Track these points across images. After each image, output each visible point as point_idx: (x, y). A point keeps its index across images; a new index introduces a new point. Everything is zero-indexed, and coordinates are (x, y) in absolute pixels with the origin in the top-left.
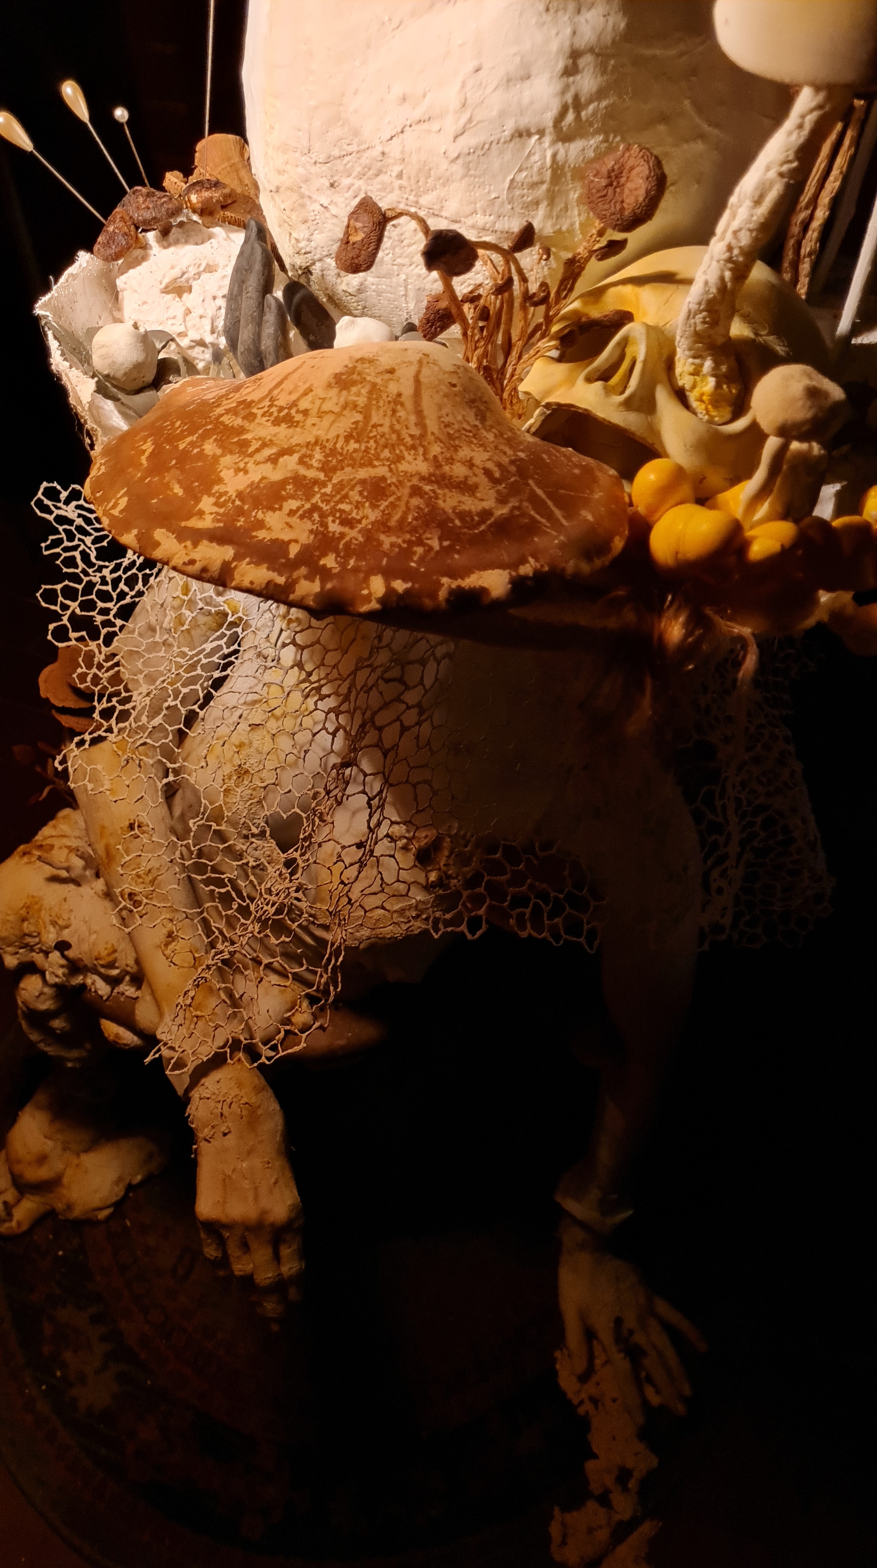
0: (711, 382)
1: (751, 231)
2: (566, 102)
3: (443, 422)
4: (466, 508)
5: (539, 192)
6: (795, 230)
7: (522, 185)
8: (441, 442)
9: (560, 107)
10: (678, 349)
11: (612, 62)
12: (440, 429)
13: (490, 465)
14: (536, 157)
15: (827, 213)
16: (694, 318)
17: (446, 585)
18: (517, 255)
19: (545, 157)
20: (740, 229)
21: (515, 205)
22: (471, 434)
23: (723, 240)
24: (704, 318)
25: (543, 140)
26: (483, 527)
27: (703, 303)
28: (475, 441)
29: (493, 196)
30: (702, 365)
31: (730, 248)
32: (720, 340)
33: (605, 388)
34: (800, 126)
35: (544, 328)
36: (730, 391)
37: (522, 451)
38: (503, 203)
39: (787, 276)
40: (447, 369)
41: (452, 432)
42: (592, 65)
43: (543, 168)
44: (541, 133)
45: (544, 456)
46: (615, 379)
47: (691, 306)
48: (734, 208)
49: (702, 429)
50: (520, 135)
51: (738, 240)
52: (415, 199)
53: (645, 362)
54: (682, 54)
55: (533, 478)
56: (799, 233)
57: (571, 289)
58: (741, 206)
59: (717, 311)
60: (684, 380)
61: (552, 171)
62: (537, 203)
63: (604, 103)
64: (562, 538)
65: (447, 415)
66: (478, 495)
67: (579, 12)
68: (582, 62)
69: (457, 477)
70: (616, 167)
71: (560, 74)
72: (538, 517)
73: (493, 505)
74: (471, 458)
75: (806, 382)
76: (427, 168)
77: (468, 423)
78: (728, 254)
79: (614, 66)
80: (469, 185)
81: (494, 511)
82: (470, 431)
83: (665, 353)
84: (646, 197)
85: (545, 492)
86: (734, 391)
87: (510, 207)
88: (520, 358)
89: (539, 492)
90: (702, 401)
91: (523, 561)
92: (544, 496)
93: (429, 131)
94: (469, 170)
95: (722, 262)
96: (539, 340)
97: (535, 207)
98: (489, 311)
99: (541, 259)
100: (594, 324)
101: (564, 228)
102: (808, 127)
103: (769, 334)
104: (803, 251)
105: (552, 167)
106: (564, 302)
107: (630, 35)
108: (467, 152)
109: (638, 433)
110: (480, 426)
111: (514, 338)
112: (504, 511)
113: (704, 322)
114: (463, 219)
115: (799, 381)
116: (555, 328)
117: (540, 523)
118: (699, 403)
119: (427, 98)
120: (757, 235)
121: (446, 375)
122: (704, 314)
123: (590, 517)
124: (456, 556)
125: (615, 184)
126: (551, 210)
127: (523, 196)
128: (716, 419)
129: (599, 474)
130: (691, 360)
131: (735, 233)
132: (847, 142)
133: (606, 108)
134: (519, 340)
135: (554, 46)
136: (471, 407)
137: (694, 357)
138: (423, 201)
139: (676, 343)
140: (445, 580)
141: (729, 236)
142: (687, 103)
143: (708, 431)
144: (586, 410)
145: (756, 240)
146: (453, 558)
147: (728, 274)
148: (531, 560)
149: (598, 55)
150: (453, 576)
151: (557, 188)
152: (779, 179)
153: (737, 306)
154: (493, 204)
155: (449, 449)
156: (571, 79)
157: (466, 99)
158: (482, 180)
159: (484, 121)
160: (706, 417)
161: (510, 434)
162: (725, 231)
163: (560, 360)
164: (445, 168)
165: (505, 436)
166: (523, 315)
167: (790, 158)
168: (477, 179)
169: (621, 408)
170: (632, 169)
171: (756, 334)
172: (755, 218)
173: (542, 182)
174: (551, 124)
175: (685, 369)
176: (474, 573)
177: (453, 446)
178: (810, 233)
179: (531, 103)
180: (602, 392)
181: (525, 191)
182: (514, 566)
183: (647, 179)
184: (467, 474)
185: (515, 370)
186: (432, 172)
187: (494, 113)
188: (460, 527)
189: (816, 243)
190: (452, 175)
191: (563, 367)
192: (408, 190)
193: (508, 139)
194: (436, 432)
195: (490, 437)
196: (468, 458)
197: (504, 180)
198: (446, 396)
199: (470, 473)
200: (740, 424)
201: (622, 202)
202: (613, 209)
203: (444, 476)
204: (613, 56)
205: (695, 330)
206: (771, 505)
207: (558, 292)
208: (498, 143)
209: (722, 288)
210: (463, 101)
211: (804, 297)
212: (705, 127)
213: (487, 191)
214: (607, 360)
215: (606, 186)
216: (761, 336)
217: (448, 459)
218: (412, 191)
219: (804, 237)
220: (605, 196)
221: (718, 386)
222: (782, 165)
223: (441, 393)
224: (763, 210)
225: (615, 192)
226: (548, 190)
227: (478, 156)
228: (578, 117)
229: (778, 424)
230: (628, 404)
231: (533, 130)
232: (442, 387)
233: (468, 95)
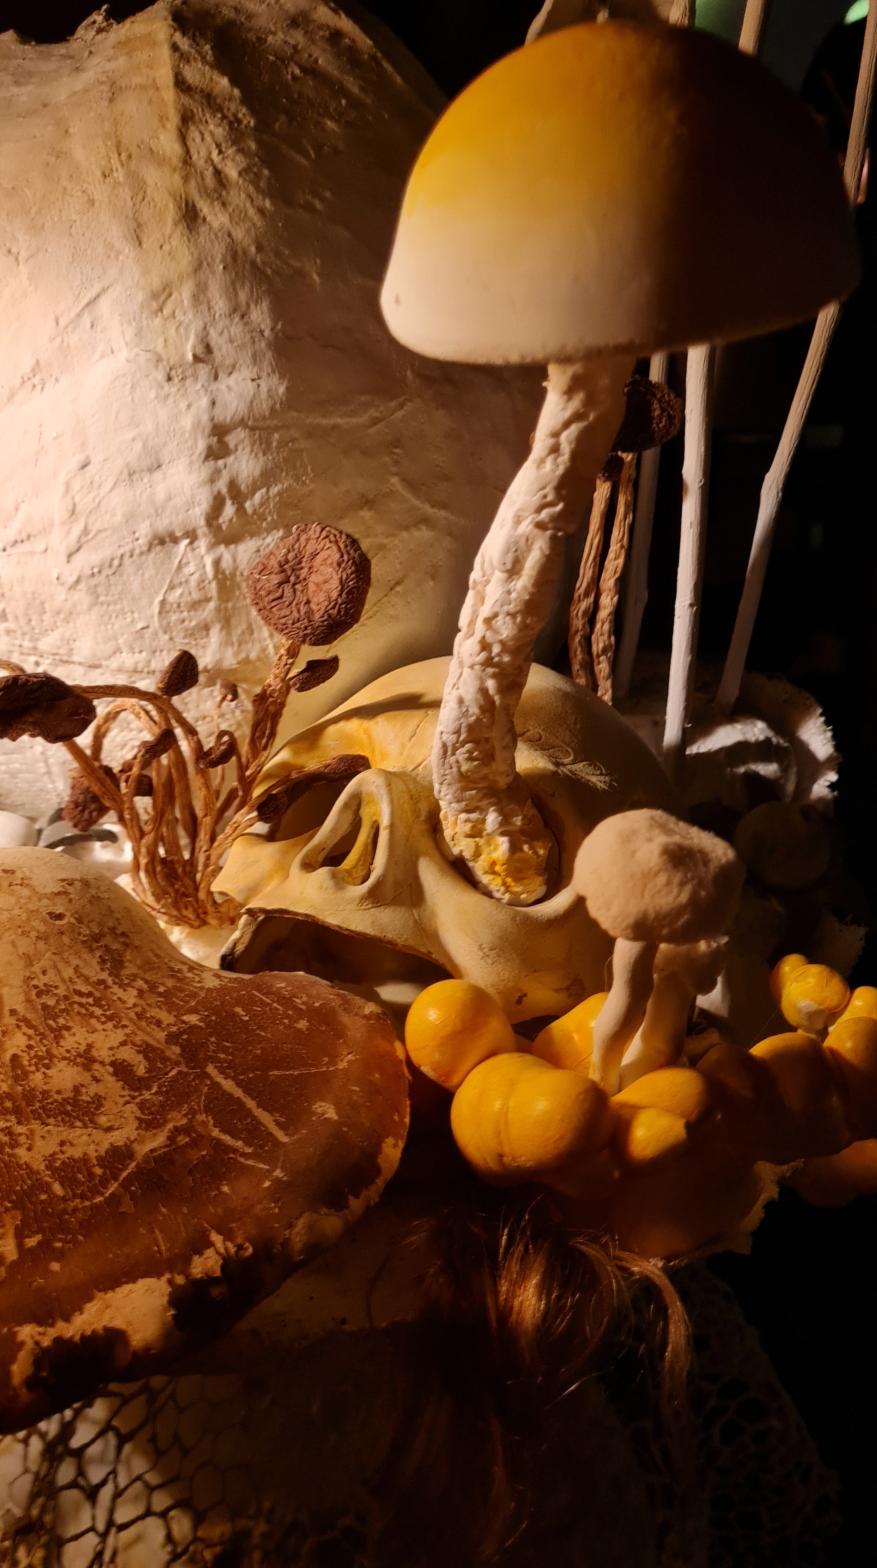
0: (503, 843)
1: (513, 615)
2: (219, 493)
3: (36, 987)
4: (76, 1153)
5: (206, 613)
6: (578, 623)
7: (179, 606)
8: (30, 1025)
9: (211, 498)
10: (441, 803)
11: (276, 436)
12: (29, 1001)
13: (127, 1054)
14: (191, 568)
15: (616, 598)
16: (453, 754)
17: (30, 1344)
18: (176, 700)
19: (204, 566)
20: (496, 615)
21: (174, 634)
22: (91, 1000)
23: (472, 635)
24: (470, 752)
25: (195, 545)
26: (113, 1187)
27: (463, 730)
28: (98, 1012)
29: (140, 626)
30: (483, 821)
31: (485, 646)
32: (503, 782)
33: (334, 876)
34: (555, 450)
35: (240, 793)
36: (536, 853)
37: (194, 1011)
38: (156, 634)
39: (582, 681)
40: (48, 890)
41: (51, 1002)
42: (247, 442)
43: (203, 581)
44: (192, 536)
45: (239, 1010)
46: (349, 862)
47: (445, 737)
48: (479, 587)
49: (502, 916)
50: (162, 542)
51: (496, 632)
52: (31, 645)
53: (392, 827)
54: (375, 422)
55: (214, 1060)
56: (584, 626)
57: (273, 735)
58: (488, 582)
59: (487, 740)
60: (462, 847)
61: (218, 583)
62: (206, 628)
63: (274, 490)
64: (278, 1173)
65: (44, 973)
66: (103, 1120)
67: (216, 377)
68: (232, 440)
69: (58, 1092)
70: (290, 556)
71: (203, 456)
72: (227, 1139)
73: (133, 1135)
74: (90, 1046)
75: (661, 840)
76: (38, 601)
77: (87, 979)
78: (484, 655)
79: (279, 442)
80: (102, 616)
81: (136, 1147)
82: (90, 995)
83: (424, 807)
84: (342, 591)
85: (239, 1084)
86: (541, 852)
87: (167, 637)
88: (213, 839)
89: (228, 1085)
90: (494, 873)
91: (201, 1244)
92: (238, 1093)
93: (32, 553)
94: (98, 596)
95: (477, 667)
96: (236, 812)
97: (204, 633)
98: (150, 780)
99: (224, 699)
100: (314, 779)
101: (253, 656)
102: (566, 449)
103: (573, 762)
104: (594, 649)
105: (215, 577)
106: (265, 754)
107: (292, 401)
108: (90, 572)
109: (400, 942)
110: (110, 981)
111: (199, 811)
112: (157, 1141)
113: (470, 759)
114: (104, 663)
115: (650, 840)
116: (257, 792)
117: (235, 1151)
118: (491, 877)
119: (20, 512)
120: (523, 621)
121: (45, 901)
122: (468, 746)
123: (331, 1113)
124: (55, 1266)
125: (292, 579)
126: (229, 634)
127: (183, 621)
128: (523, 896)
129: (345, 1019)
130: (463, 816)
131: (488, 621)
132: (621, 509)
133: (279, 494)
134: (205, 816)
135: (187, 422)
136: (91, 950)
137: (469, 811)
138: (44, 645)
139: (436, 792)
140: (26, 1332)
141: (480, 629)
142: (395, 480)
143: (513, 919)
144: (307, 915)
145: (523, 628)
146: (47, 1270)
147: (491, 684)
148: (215, 1238)
149: (253, 429)
150: (44, 1319)
151: (230, 605)
152: (537, 531)
153: (519, 729)
154: (142, 637)
155: (43, 1036)
156: (221, 462)
157: (75, 505)
158: (119, 607)
159: (105, 530)
160: (507, 896)
161: (170, 983)
162: (472, 623)
163: (270, 837)
164: (63, 597)
165: (162, 989)
166: (202, 781)
167: (550, 498)
168: (111, 608)
169: (367, 905)
170: (314, 555)
171: (557, 764)
172: (514, 595)
173: (208, 600)
174: (202, 522)
175: (458, 829)
176: (90, 1299)
177: (52, 1030)
178: (598, 626)
179: (170, 499)
180: (329, 883)
181: (185, 614)
182: (181, 1262)
183: (339, 565)
184: (79, 1080)
185: (208, 858)
186: (46, 606)
187: (119, 518)
188: (64, 1199)
189: (609, 637)
190: (75, 606)
191: (271, 849)
192: (18, 634)
193: (145, 548)
194: (20, 1008)
195: (130, 996)
196: (82, 1048)
197: (151, 603)
198: (42, 937)
199: (86, 1078)
200: (561, 902)
201: (308, 602)
202: (295, 615)
203: (29, 1096)
204: (276, 429)
205: (459, 771)
206: (645, 1038)
207: (253, 742)
208: (131, 556)
209: (487, 705)
210: (70, 507)
211: (610, 704)
212: (429, 510)
213: (129, 620)
214: (333, 830)
215: (280, 584)
216: (564, 765)
217: (41, 1058)
218: (24, 634)
219: (592, 631)
220: (281, 597)
221: (514, 848)
222: (539, 510)
223: (33, 934)
224: (524, 582)
225: (295, 591)
226: (218, 609)
227: (107, 576)
228: (240, 509)
229: (631, 920)
230: (375, 897)
231: (178, 534)
232: (36, 923)
233: (77, 500)
